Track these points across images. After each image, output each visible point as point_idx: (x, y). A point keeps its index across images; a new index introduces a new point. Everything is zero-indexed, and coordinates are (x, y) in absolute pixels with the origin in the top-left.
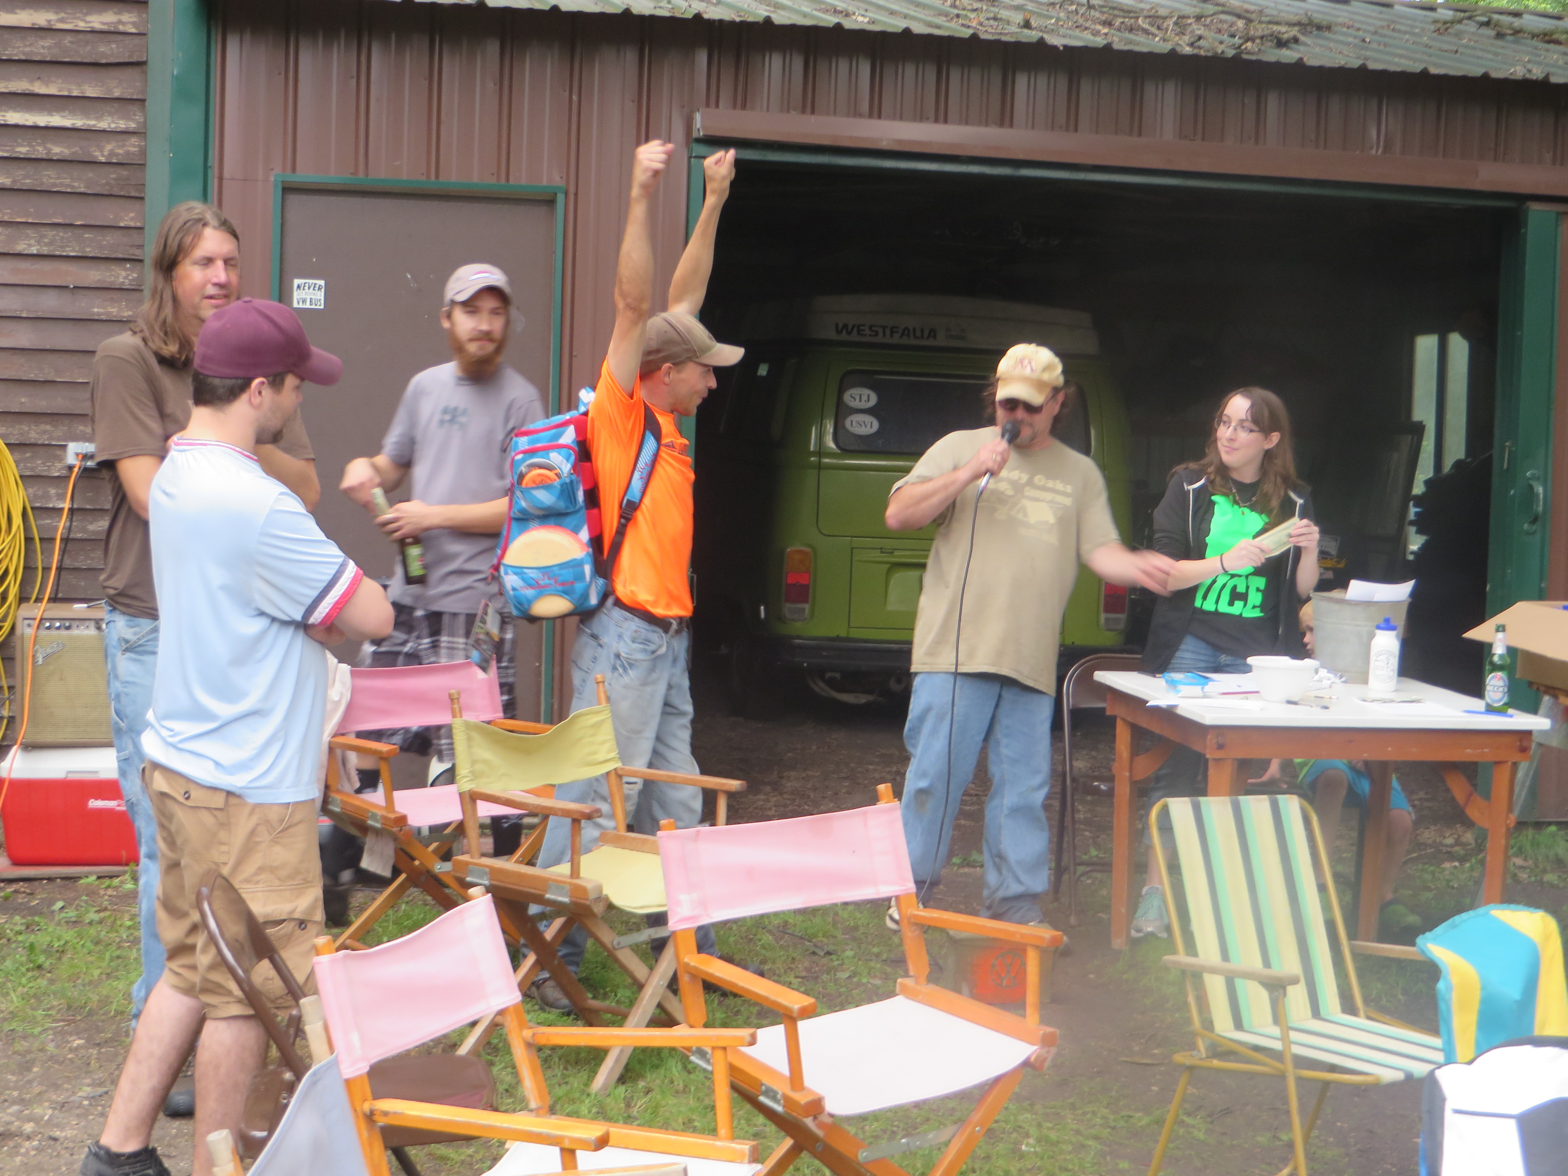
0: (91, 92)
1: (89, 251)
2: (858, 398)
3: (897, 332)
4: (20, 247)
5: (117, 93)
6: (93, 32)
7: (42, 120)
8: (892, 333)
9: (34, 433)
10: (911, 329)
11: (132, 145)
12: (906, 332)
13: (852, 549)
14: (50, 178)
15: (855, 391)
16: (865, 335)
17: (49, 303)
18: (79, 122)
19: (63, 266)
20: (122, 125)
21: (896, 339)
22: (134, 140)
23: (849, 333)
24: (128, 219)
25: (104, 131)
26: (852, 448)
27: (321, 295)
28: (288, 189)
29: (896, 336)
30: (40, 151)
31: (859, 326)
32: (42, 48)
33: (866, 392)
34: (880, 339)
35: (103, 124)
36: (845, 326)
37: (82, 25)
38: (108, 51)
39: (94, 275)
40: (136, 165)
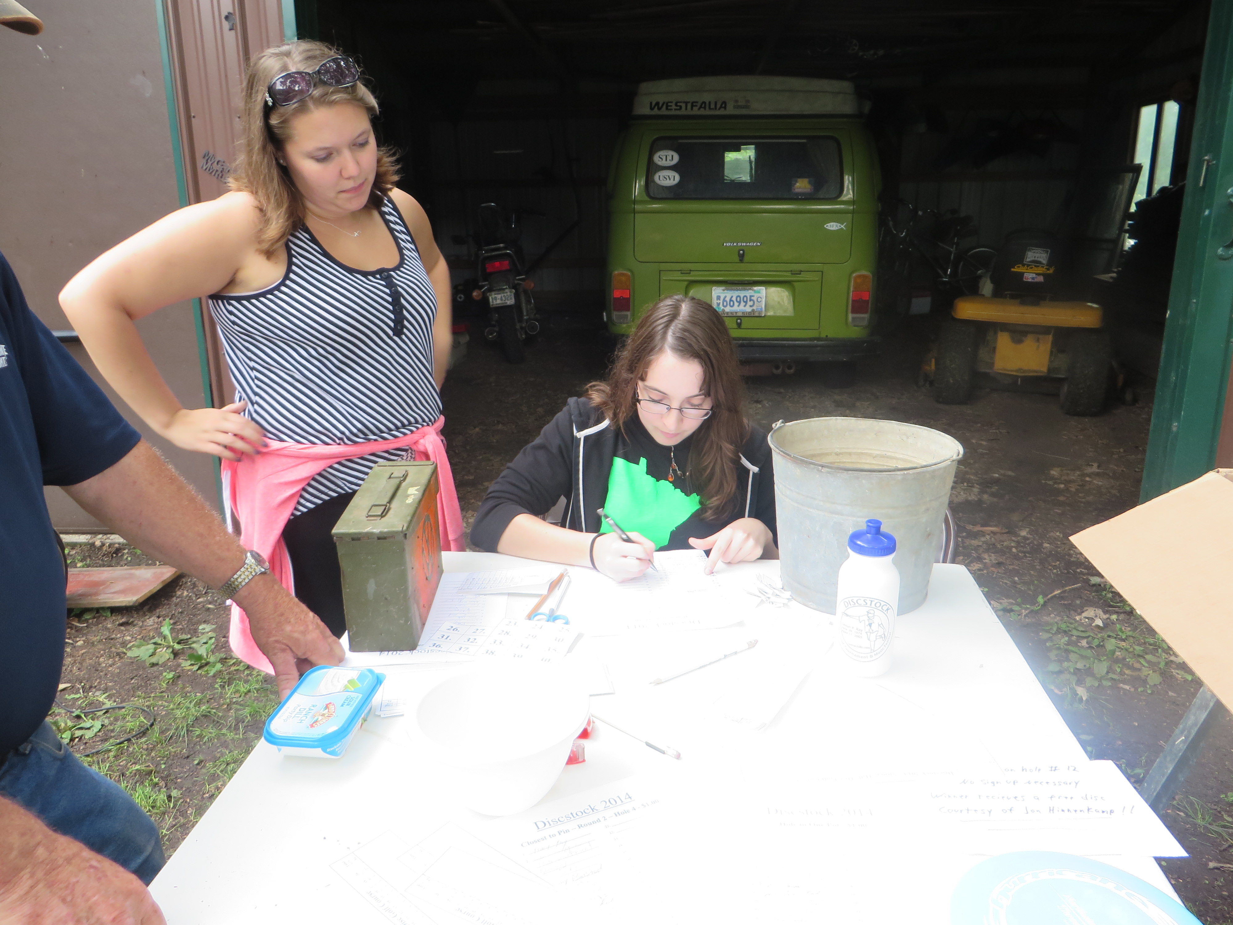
2: (664, 158)
3: (696, 106)
8: (692, 106)
10: (707, 103)
12: (703, 105)
13: (660, 271)
15: (662, 153)
16: (671, 109)
21: (696, 111)
23: (659, 109)
26: (661, 196)
29: (695, 108)
31: (667, 103)
33: (670, 153)
34: (683, 112)
36: (657, 104)
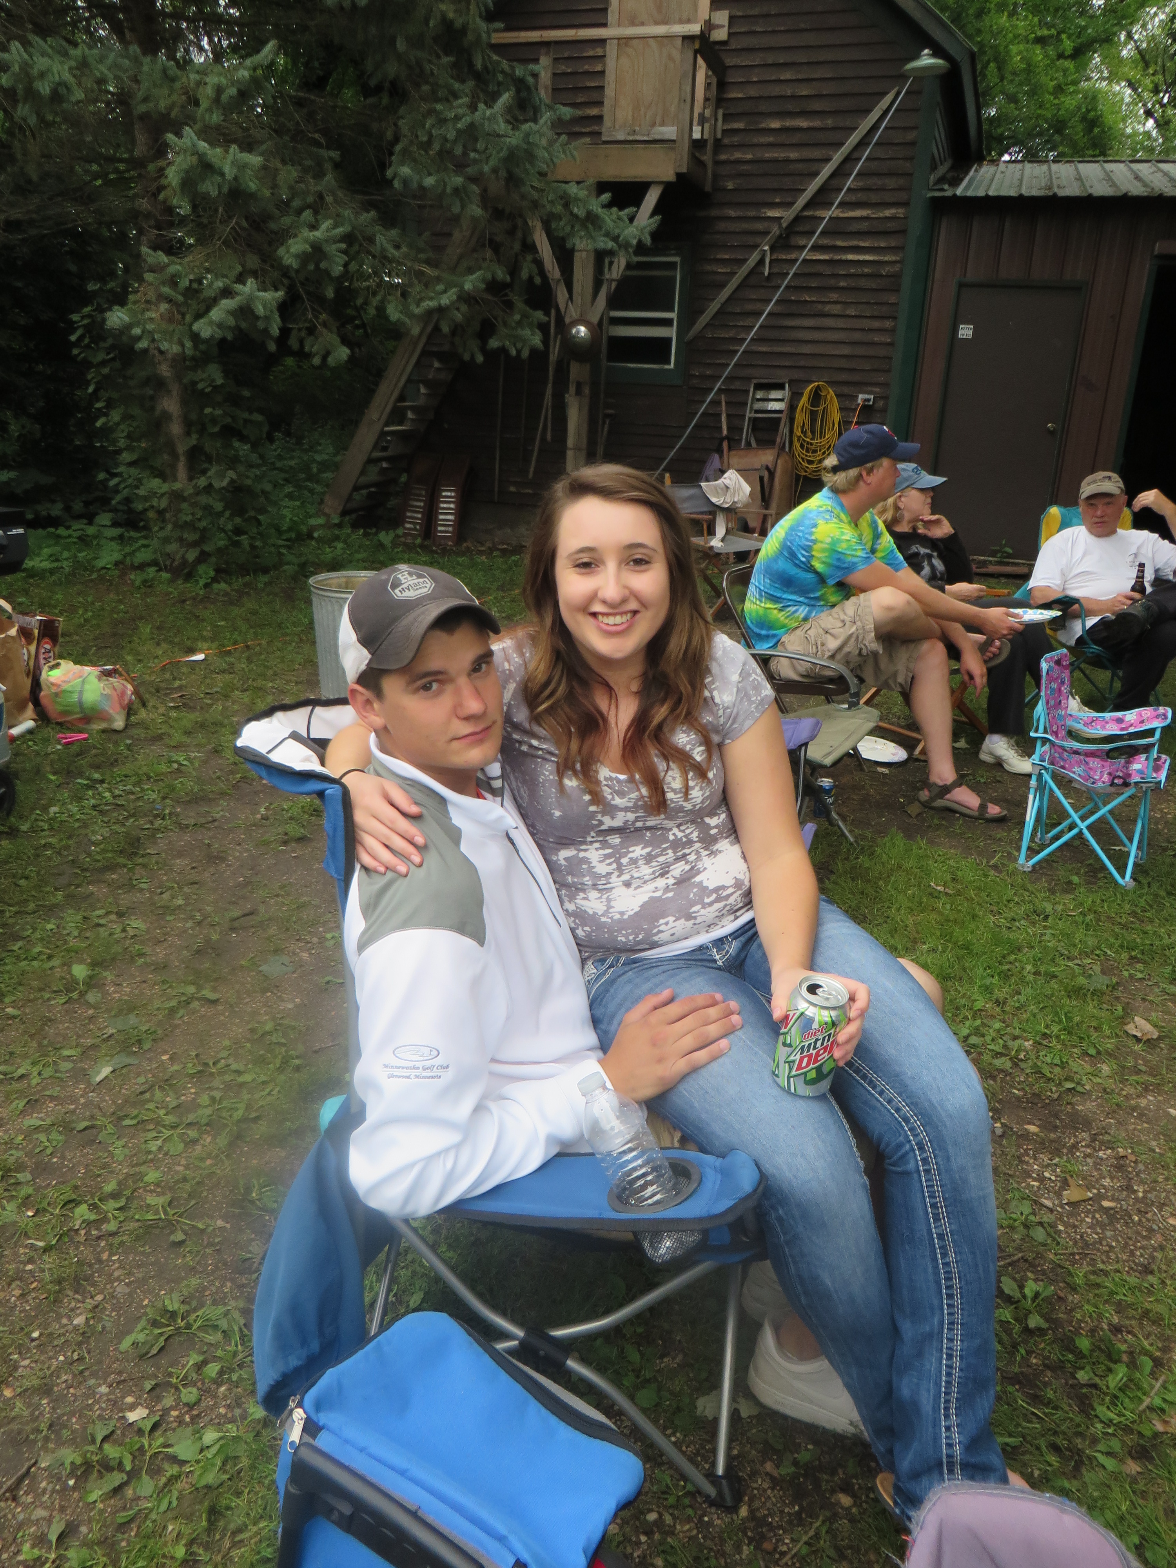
0: (883, 245)
1: (876, 314)
4: (848, 312)
5: (893, 245)
6: (886, 218)
7: (861, 258)
9: (846, 390)
11: (897, 268)
14: (863, 283)
17: (857, 336)
18: (876, 258)
19: (865, 321)
20: (894, 258)
22: (898, 265)
24: (893, 299)
25: (886, 262)
27: (971, 332)
28: (961, 285)
30: (860, 271)
32: (864, 226)
35: (886, 259)
37: (881, 215)
38: (891, 226)
39: (876, 324)
40: (897, 276)
